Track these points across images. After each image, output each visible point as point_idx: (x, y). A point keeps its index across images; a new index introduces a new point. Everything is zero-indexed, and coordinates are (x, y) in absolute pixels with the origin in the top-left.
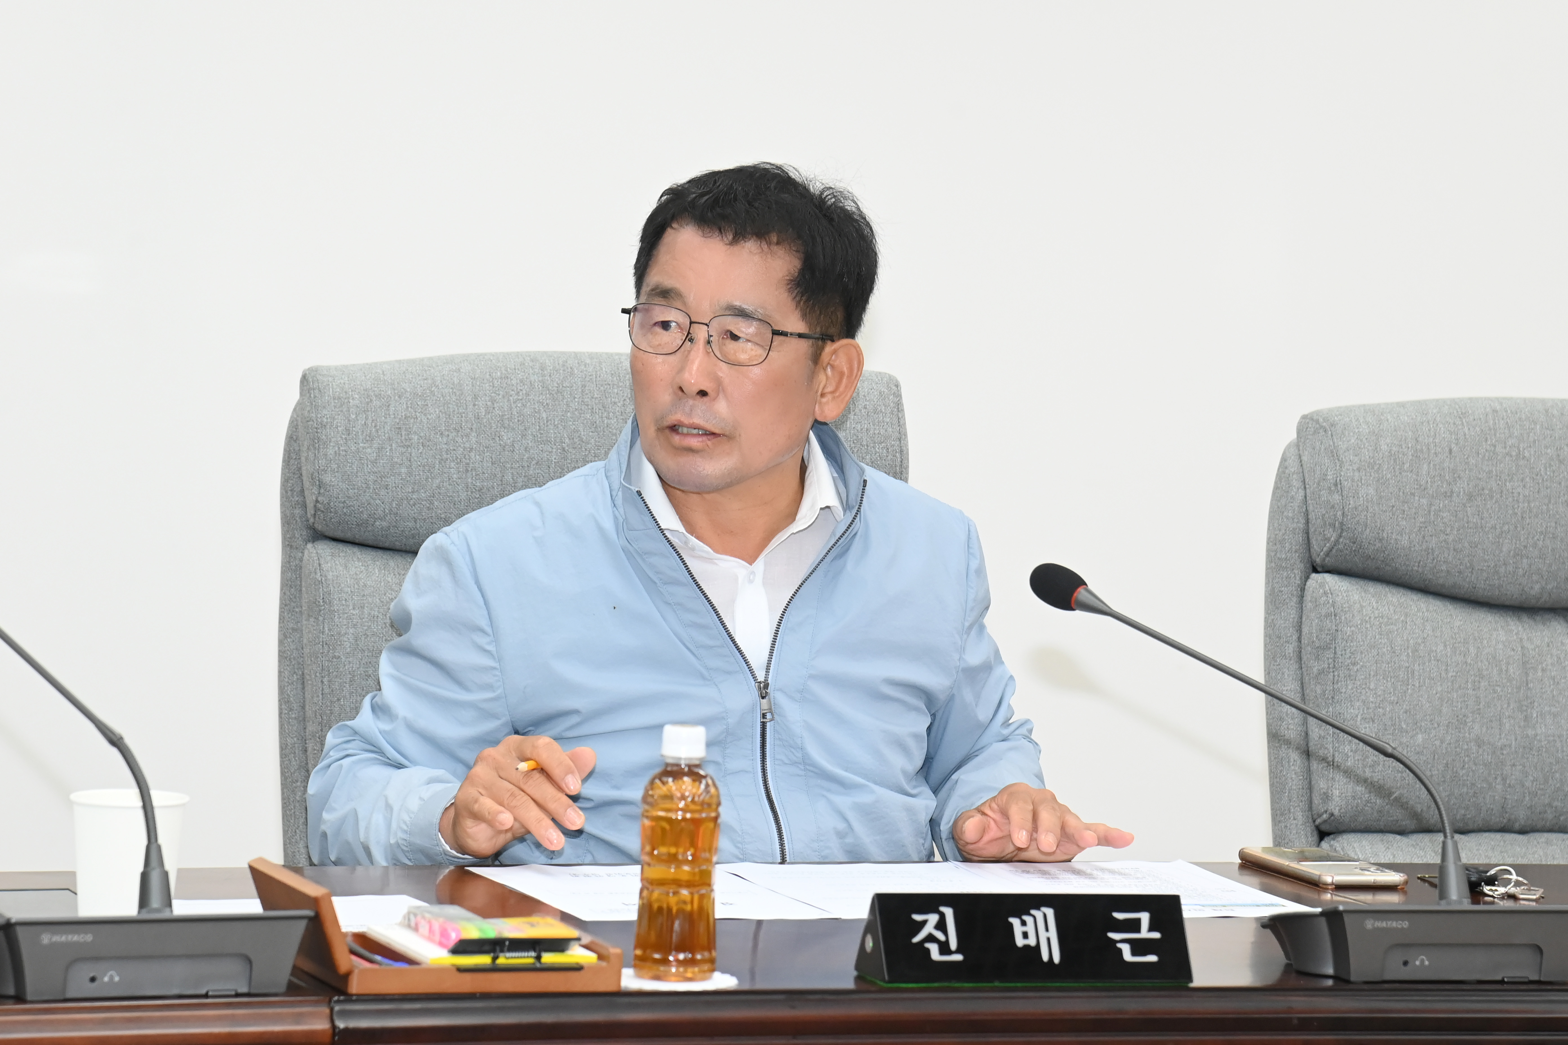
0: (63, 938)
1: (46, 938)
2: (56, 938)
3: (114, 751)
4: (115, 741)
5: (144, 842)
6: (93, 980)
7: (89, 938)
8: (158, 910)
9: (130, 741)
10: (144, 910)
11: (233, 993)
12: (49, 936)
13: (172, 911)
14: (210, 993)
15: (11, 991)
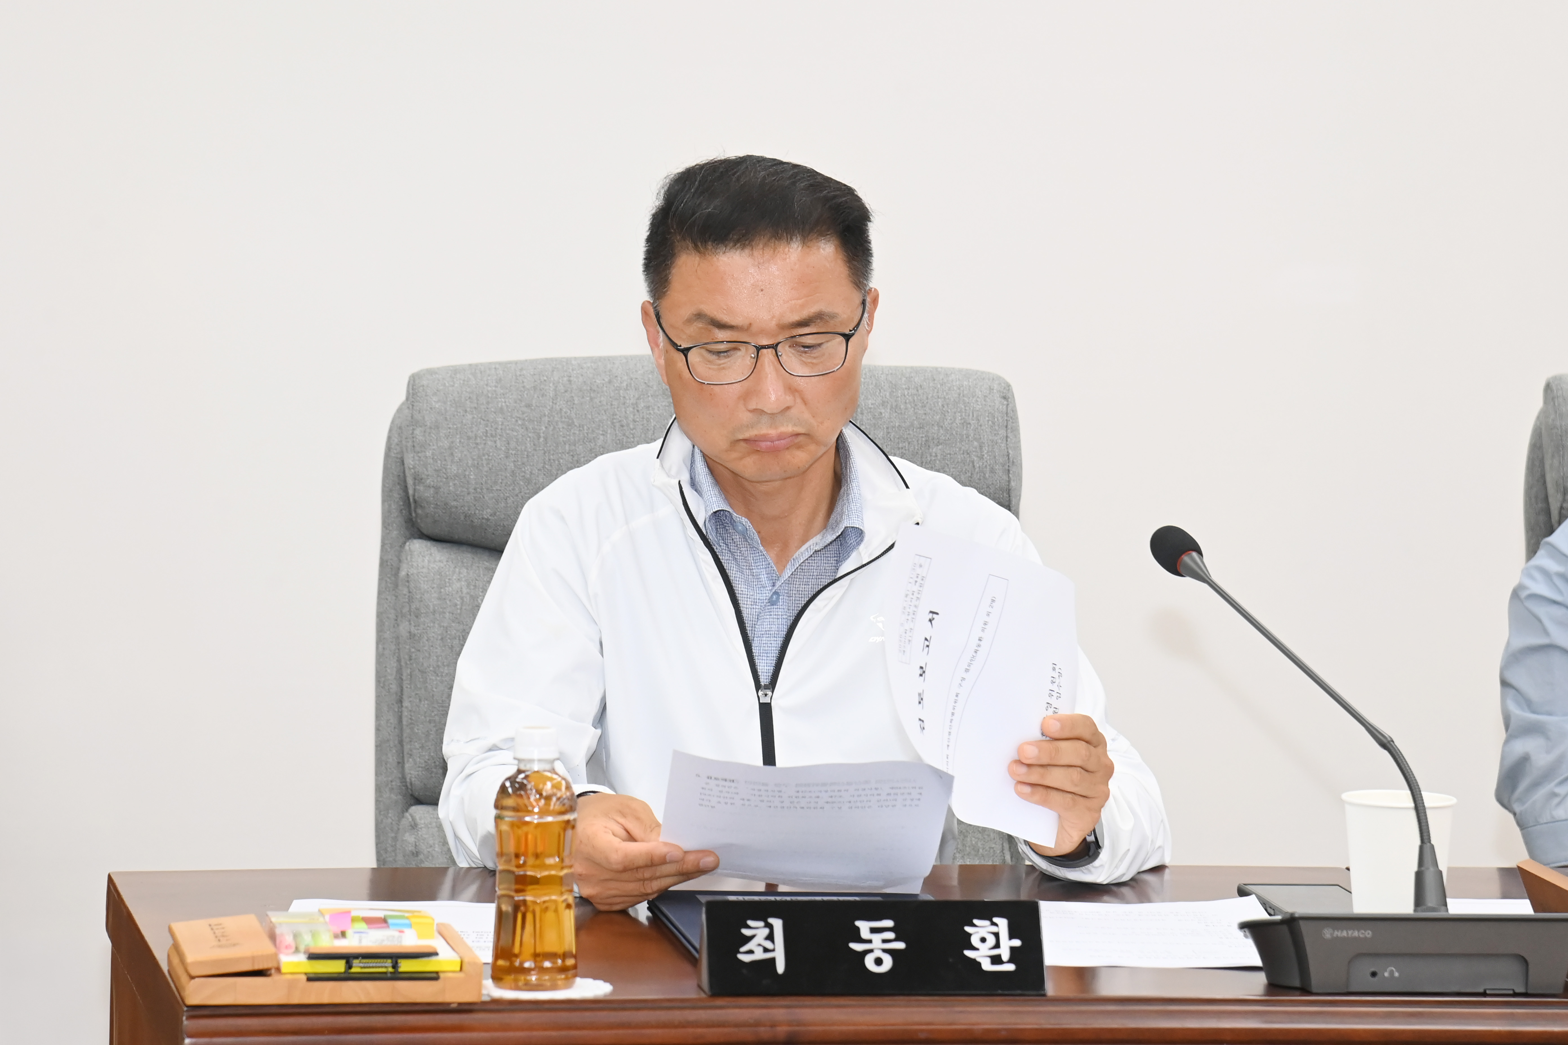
0: (1345, 934)
1: (1328, 933)
2: (1338, 933)
3: (1386, 752)
4: (1386, 744)
5: (1418, 842)
6: (1374, 974)
7: (1368, 934)
8: (1433, 910)
9: (1400, 744)
10: (1419, 908)
11: (1511, 992)
12: (1331, 930)
13: (1447, 910)
14: (1488, 992)
15: (1297, 983)
